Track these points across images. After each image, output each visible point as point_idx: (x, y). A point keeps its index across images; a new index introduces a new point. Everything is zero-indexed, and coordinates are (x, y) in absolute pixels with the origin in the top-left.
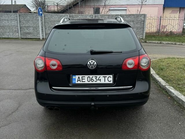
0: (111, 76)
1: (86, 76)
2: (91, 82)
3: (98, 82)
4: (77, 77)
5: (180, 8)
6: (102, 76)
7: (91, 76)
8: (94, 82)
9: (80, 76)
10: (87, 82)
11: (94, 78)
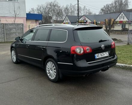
0: (108, 52)
1: (100, 54)
2: (102, 57)
3: (104, 56)
4: (96, 54)
5: (36, 20)
6: (105, 53)
7: (101, 53)
8: (103, 56)
9: (98, 54)
10: (100, 57)
11: (102, 54)
